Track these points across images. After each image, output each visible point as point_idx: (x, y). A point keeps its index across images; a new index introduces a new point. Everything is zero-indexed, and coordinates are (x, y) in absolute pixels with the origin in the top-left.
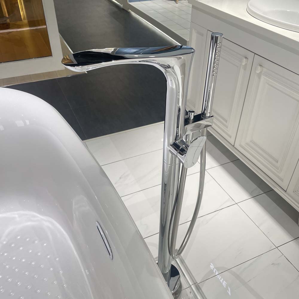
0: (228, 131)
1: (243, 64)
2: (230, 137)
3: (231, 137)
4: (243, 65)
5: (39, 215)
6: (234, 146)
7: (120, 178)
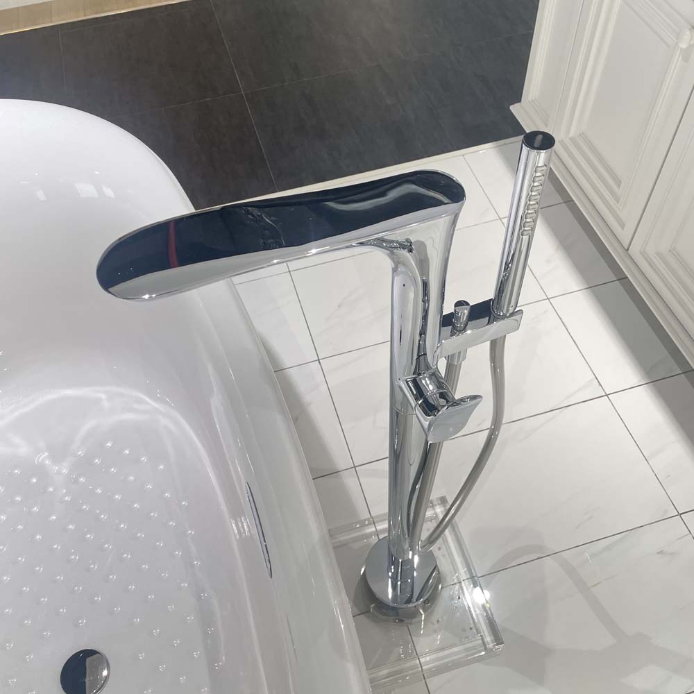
0: (619, 209)
1: (683, 45)
2: (622, 226)
3: (624, 225)
4: (681, 49)
5: (147, 399)
6: (627, 250)
7: (339, 306)
